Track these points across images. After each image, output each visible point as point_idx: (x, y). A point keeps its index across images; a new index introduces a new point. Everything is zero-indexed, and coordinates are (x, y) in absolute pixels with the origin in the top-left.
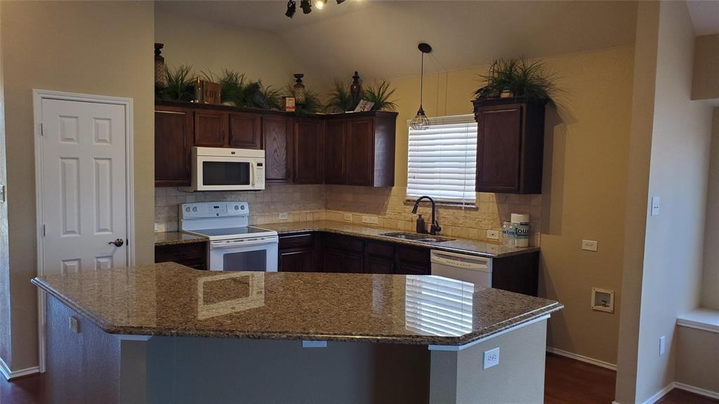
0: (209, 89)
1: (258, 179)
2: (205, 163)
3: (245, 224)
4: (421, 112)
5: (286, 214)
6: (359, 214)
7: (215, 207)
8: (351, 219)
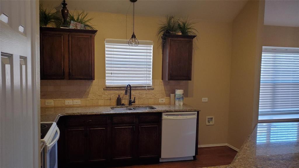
4: (134, 36)
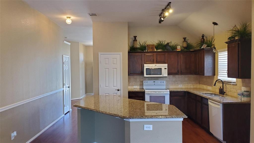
0: (150, 47)
1: (165, 73)
2: (146, 69)
3: (165, 87)
5: (182, 85)
6: (207, 86)
7: (154, 82)
8: (205, 88)
